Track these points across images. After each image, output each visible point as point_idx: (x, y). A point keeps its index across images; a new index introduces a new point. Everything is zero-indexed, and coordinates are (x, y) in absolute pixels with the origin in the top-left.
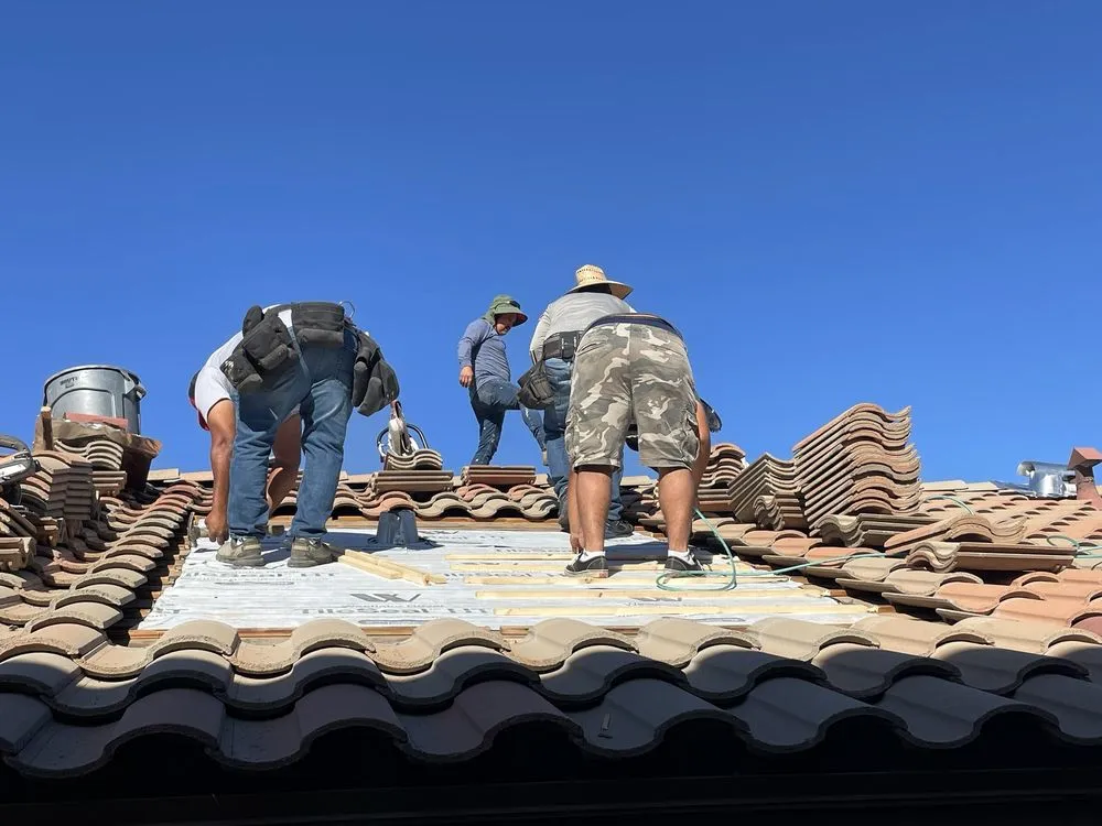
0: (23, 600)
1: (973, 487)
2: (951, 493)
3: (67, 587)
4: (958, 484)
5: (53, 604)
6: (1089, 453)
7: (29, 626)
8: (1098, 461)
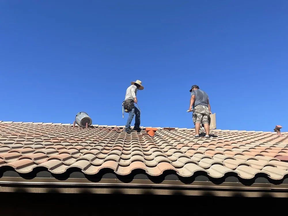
0: (90, 146)
1: (256, 132)
2: (252, 133)
3: (96, 144)
4: (254, 132)
5: (93, 146)
6: (279, 126)
7: (89, 149)
8: (281, 128)
